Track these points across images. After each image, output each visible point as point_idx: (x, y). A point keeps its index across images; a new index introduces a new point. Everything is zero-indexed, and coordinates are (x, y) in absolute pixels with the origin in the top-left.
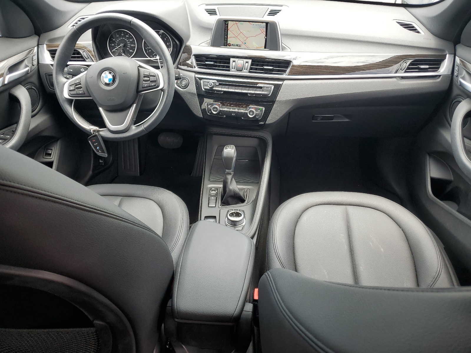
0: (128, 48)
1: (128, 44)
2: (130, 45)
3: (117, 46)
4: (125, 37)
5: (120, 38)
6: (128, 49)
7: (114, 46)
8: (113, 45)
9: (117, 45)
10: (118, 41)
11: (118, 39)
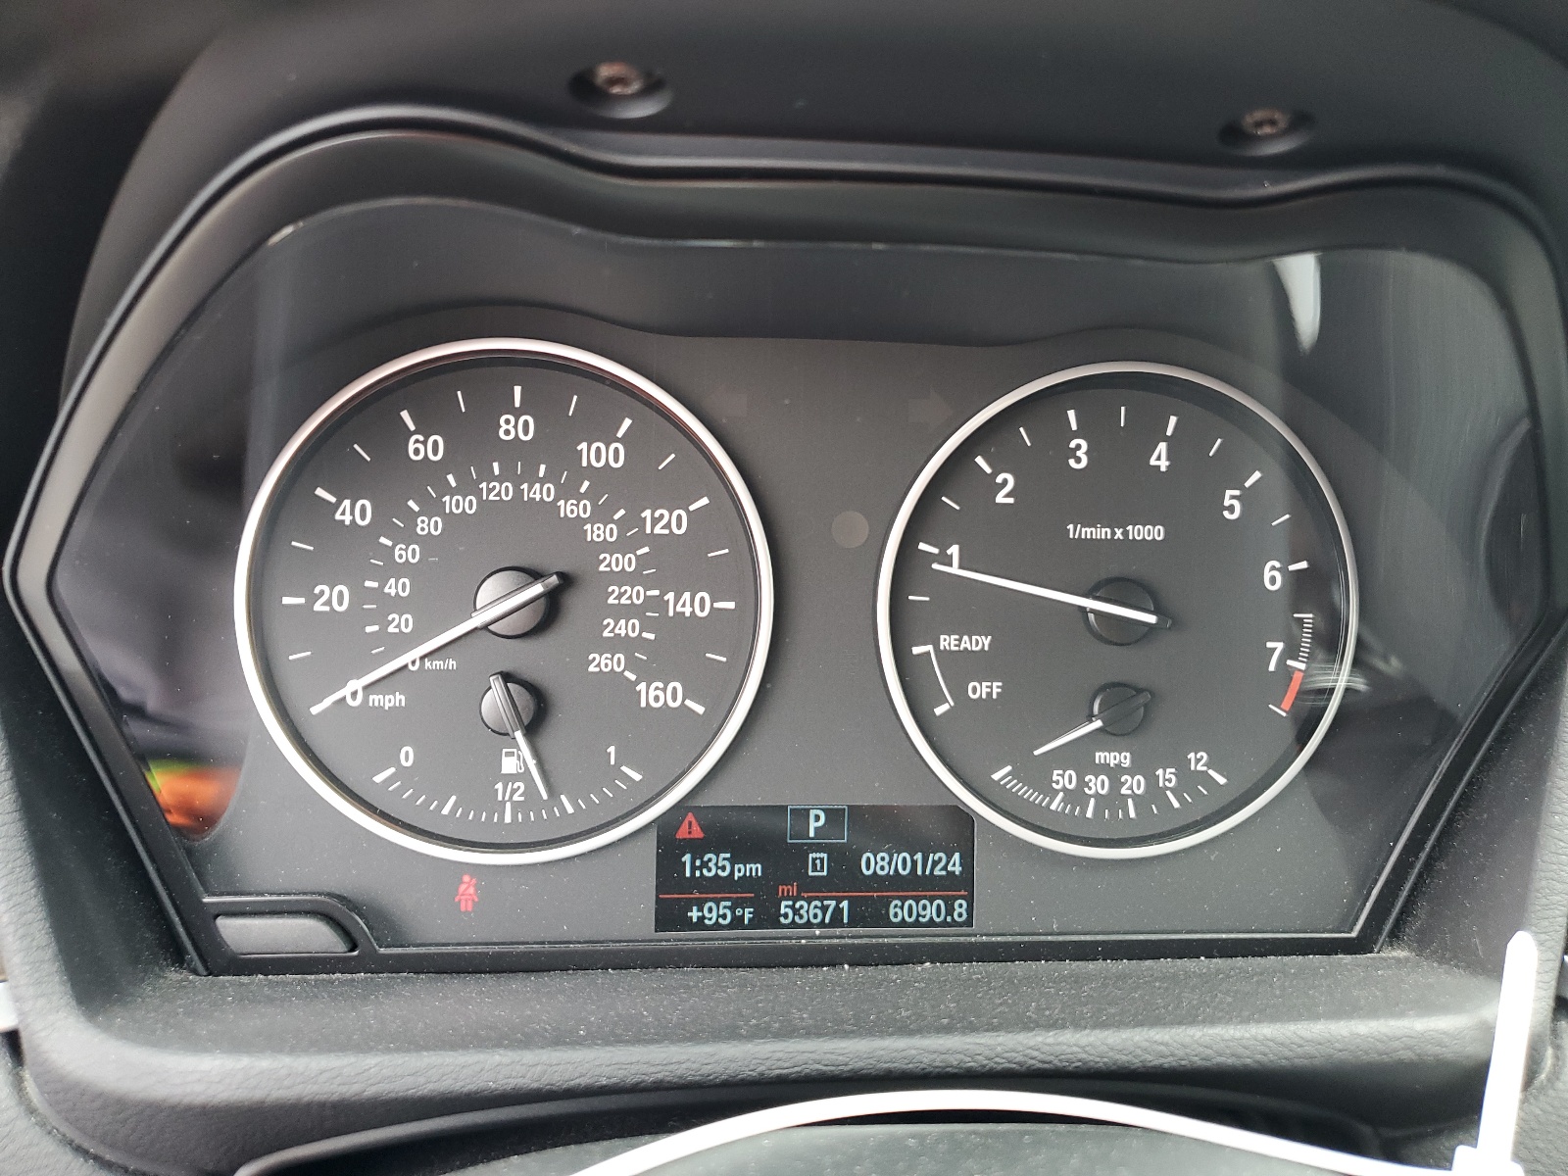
0: (617, 644)
1: (623, 578)
2: (636, 595)
3: (402, 623)
4: (569, 474)
5: (467, 487)
6: (602, 662)
7: (356, 616)
8: (333, 598)
9: (398, 604)
10: (426, 541)
11: (433, 507)
